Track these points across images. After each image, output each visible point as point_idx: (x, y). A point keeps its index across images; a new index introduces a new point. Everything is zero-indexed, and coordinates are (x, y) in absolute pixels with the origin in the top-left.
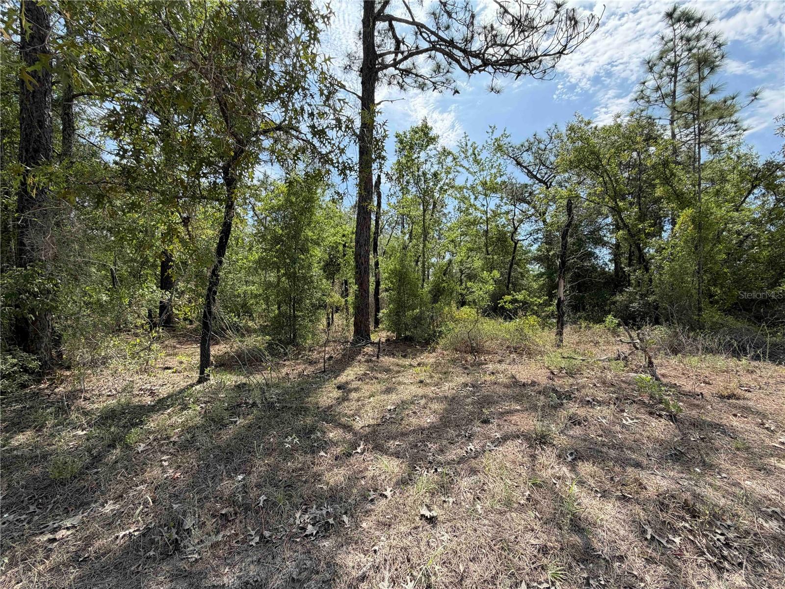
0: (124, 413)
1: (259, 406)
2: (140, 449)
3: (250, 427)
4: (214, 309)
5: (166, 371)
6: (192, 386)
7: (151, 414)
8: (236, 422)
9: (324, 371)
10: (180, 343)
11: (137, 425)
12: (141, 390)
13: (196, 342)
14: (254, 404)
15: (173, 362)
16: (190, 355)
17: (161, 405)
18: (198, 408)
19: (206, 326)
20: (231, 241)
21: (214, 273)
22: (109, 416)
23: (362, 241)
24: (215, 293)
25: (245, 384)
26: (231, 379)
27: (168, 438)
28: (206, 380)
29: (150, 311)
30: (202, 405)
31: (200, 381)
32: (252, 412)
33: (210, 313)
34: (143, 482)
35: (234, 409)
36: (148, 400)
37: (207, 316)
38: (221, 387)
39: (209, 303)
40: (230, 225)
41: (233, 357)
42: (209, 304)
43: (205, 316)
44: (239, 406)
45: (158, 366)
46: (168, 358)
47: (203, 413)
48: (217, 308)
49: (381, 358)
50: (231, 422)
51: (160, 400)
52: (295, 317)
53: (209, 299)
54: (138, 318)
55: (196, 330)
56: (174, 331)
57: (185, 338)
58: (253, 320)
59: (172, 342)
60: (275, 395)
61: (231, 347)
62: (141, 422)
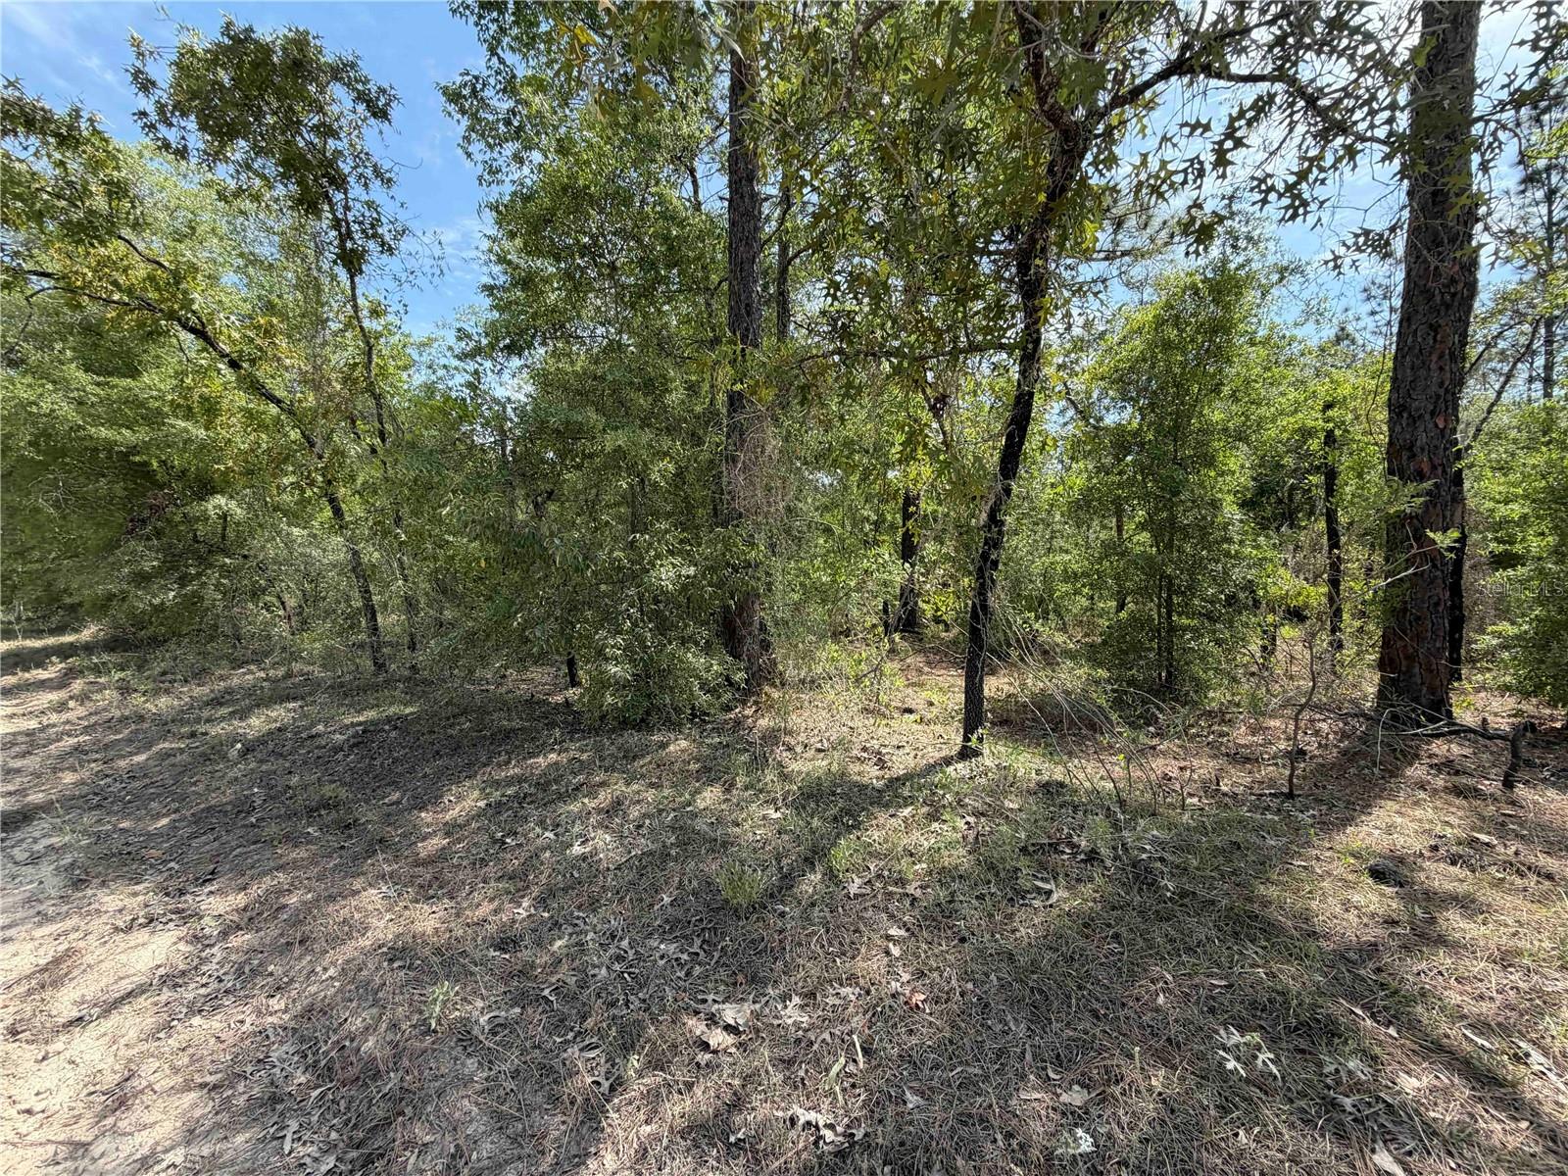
0: (834, 794)
1: (1108, 863)
2: (853, 889)
3: (1087, 924)
4: (992, 601)
5: (906, 715)
6: (948, 761)
7: (875, 810)
8: (1049, 893)
9: (1290, 796)
10: (929, 663)
11: (849, 829)
12: (864, 749)
13: (955, 664)
14: (1093, 856)
15: (917, 699)
16: (947, 689)
17: (892, 793)
18: (961, 824)
19: (975, 635)
20: (1031, 445)
21: (994, 520)
22: (813, 795)
23: (1420, 403)
24: (995, 564)
25: (1062, 785)
26: (1029, 764)
27: (901, 882)
28: (977, 753)
29: (886, 604)
30: (968, 819)
31: (966, 754)
32: (1091, 879)
33: (985, 607)
34: (852, 979)
35: (1042, 853)
36: (871, 774)
37: (979, 613)
38: (1006, 782)
39: (982, 585)
40: (1028, 405)
41: (1025, 706)
42: (982, 590)
43: (975, 615)
44: (1054, 847)
45: (893, 704)
46: (910, 690)
47: (971, 839)
48: (998, 599)
49: (1521, 791)
50: (1039, 890)
51: (891, 781)
52: (1172, 629)
53: (983, 577)
54: (865, 613)
55: (955, 642)
56: (921, 640)
57: (939, 655)
58: (1064, 629)
59: (916, 660)
60: (1152, 842)
61: (1023, 685)
62: (857, 826)
